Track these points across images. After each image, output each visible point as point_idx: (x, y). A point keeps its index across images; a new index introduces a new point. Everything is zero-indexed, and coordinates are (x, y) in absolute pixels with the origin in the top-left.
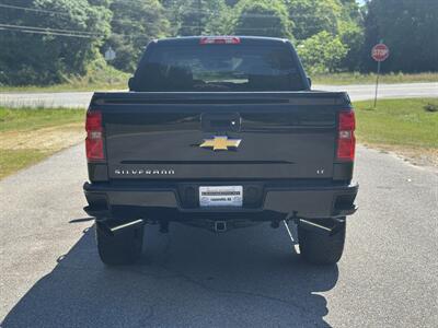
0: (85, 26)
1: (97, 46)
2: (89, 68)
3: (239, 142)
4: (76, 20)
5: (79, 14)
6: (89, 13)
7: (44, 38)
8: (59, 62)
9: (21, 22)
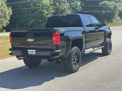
0: (113, 9)
1: (117, 14)
2: (114, 21)
3: (33, 40)
4: (111, 8)
5: (112, 6)
6: (115, 5)
7: (102, 13)
8: (105, 19)
9: (96, 9)
